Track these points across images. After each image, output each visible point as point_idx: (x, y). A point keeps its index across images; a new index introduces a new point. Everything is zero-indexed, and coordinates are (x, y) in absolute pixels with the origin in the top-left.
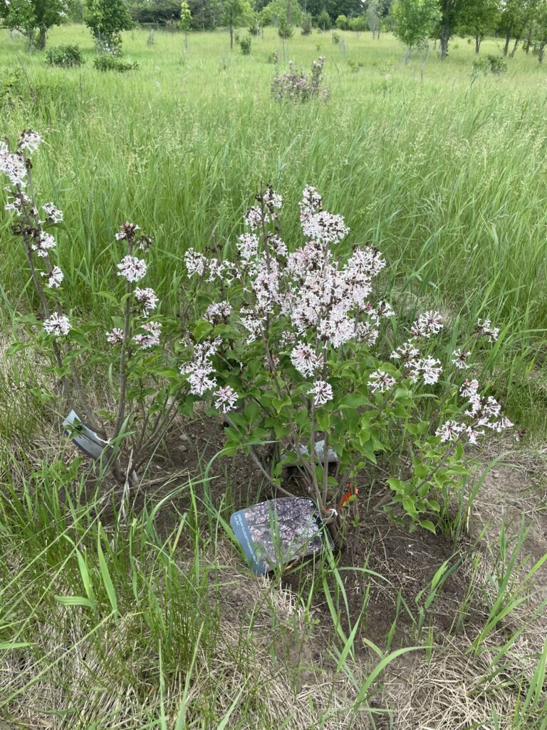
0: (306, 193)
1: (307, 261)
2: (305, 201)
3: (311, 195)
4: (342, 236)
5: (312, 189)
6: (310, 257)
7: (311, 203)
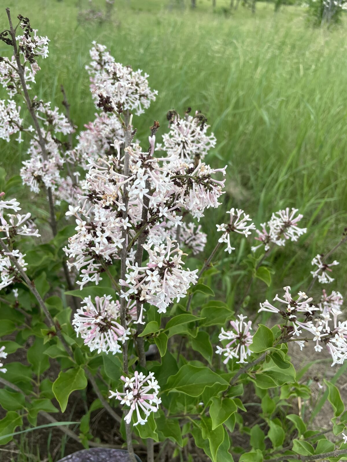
0: (94, 53)
1: (101, 141)
2: (94, 64)
3: (100, 56)
4: (147, 104)
5: (102, 47)
6: (103, 134)
7: (102, 66)
